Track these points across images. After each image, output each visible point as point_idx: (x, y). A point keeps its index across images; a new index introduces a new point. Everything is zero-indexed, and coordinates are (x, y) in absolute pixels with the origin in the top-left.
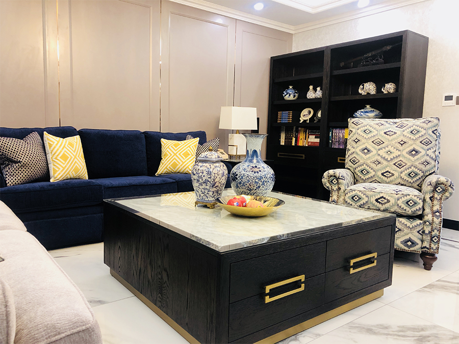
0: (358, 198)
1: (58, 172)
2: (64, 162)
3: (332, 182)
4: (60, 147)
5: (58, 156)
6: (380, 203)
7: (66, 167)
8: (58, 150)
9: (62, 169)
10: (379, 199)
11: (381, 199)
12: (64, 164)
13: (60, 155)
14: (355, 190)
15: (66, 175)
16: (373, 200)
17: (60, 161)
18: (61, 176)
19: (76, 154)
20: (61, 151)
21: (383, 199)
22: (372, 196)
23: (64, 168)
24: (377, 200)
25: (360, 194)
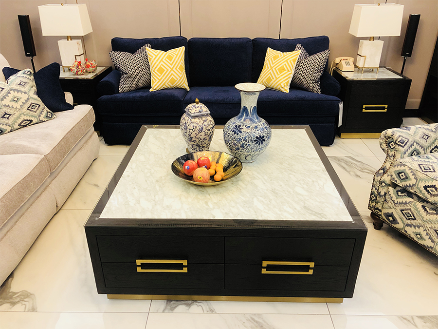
0: (404, 177)
1: (155, 83)
2: (160, 75)
3: (389, 144)
4: (157, 61)
5: (155, 69)
6: (429, 192)
7: (161, 79)
8: (155, 63)
9: (158, 81)
10: (429, 187)
11: (431, 189)
12: (160, 76)
13: (157, 69)
14: (404, 165)
15: (162, 86)
16: (422, 185)
17: (157, 74)
18: (158, 87)
19: (173, 67)
20: (158, 65)
21: (433, 189)
22: (421, 180)
23: (160, 80)
24: (426, 187)
25: (408, 172)
